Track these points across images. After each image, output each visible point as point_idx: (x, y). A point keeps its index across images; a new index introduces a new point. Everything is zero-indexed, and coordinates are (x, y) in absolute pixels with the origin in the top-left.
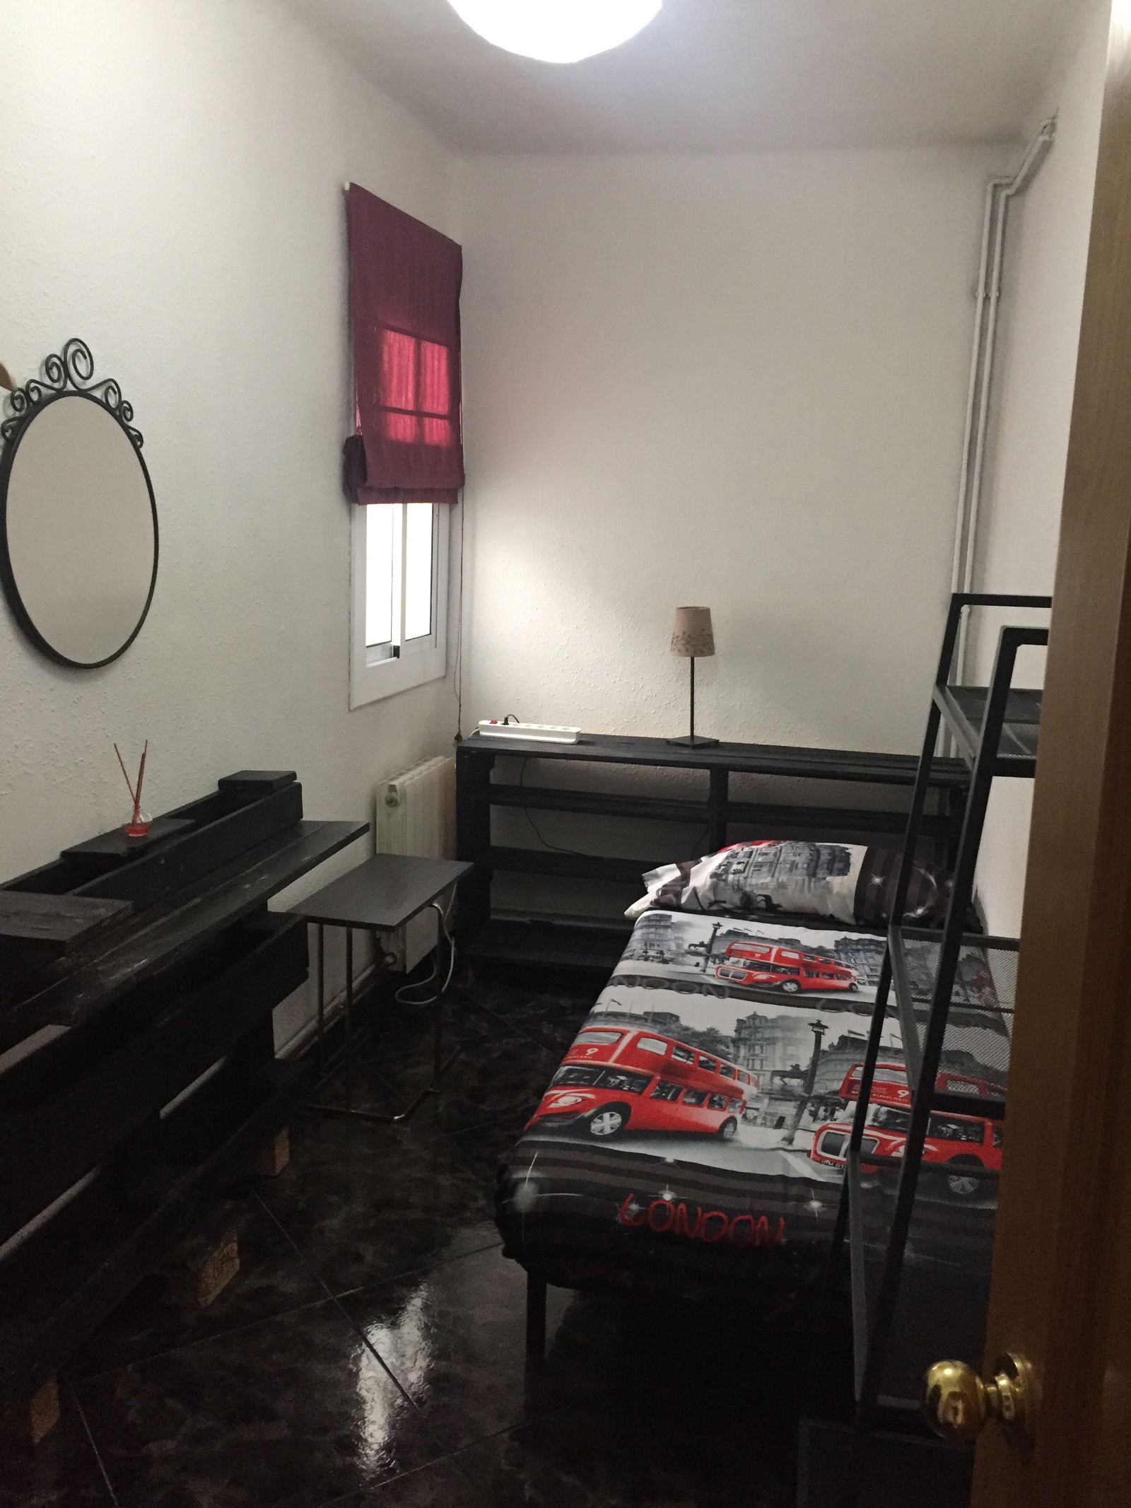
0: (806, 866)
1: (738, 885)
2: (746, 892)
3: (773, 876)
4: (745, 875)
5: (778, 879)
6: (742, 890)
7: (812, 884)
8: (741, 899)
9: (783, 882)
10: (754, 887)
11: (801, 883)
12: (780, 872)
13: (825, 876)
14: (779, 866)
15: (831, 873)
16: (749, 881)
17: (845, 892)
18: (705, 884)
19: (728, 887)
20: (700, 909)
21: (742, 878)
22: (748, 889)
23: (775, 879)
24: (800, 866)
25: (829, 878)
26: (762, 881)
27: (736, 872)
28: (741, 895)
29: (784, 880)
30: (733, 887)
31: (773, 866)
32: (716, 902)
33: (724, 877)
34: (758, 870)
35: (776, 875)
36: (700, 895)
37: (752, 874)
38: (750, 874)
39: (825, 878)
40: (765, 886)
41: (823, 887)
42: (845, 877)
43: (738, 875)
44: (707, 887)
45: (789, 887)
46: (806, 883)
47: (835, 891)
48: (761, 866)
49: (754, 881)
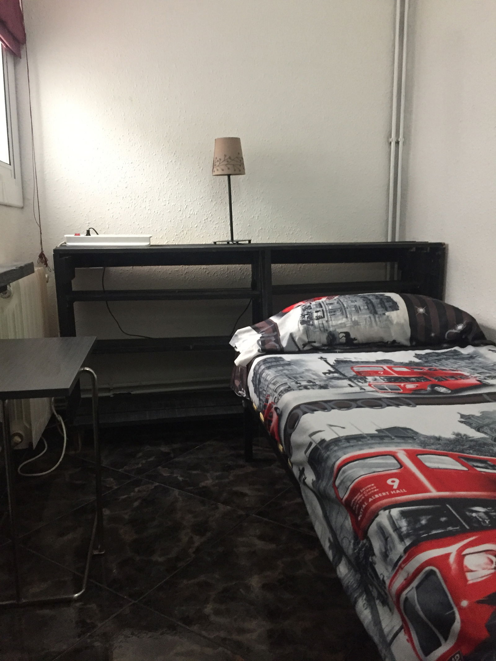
0: (366, 307)
1: (324, 327)
2: (330, 332)
3: (347, 317)
4: (326, 319)
5: (351, 319)
6: (327, 330)
7: (377, 319)
8: (328, 338)
9: (355, 320)
10: (336, 327)
11: (369, 319)
12: (351, 314)
13: (384, 312)
14: (347, 310)
15: (387, 310)
16: (330, 322)
17: (402, 321)
18: (299, 330)
19: (317, 330)
20: (297, 350)
21: (324, 322)
22: (331, 329)
23: (349, 319)
24: (362, 308)
25: (387, 314)
26: (340, 322)
27: (318, 318)
28: (327, 335)
29: (356, 319)
30: (320, 330)
31: (343, 310)
32: (309, 342)
33: (311, 323)
34: (334, 315)
35: (349, 316)
36: (296, 339)
37: (331, 317)
38: (329, 319)
39: (384, 314)
40: (343, 325)
41: (386, 320)
42: (398, 311)
43: (320, 320)
44: (301, 331)
45: (361, 324)
46: (373, 319)
47: (395, 322)
48: (335, 312)
49: (334, 323)
